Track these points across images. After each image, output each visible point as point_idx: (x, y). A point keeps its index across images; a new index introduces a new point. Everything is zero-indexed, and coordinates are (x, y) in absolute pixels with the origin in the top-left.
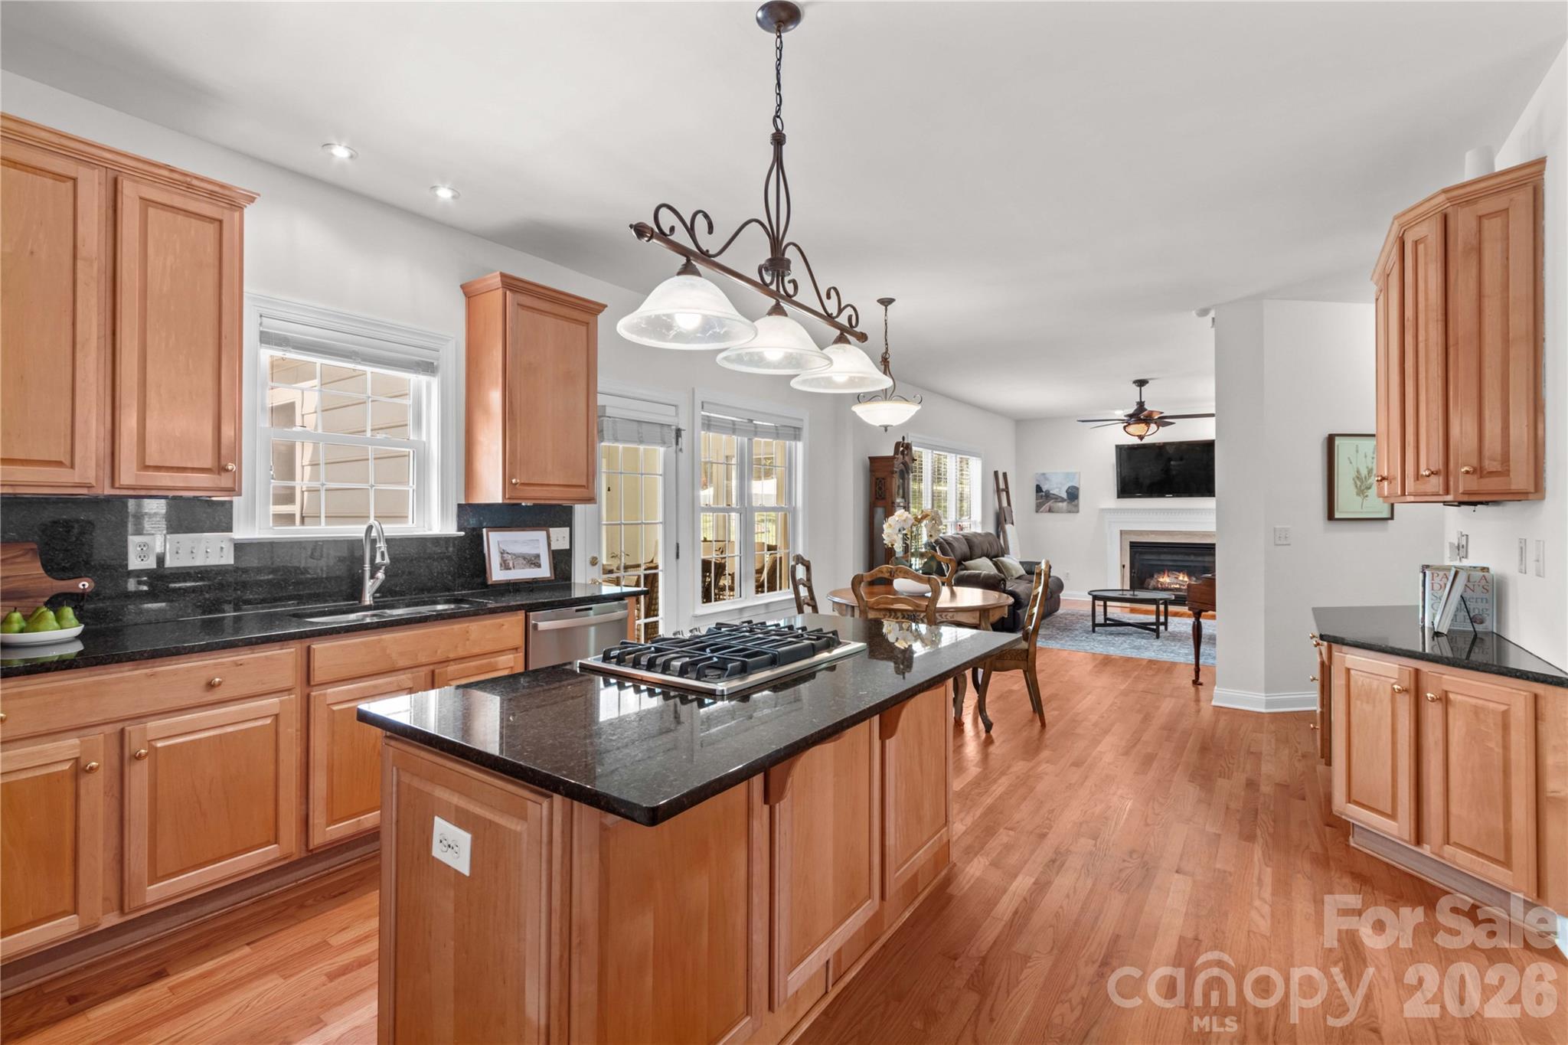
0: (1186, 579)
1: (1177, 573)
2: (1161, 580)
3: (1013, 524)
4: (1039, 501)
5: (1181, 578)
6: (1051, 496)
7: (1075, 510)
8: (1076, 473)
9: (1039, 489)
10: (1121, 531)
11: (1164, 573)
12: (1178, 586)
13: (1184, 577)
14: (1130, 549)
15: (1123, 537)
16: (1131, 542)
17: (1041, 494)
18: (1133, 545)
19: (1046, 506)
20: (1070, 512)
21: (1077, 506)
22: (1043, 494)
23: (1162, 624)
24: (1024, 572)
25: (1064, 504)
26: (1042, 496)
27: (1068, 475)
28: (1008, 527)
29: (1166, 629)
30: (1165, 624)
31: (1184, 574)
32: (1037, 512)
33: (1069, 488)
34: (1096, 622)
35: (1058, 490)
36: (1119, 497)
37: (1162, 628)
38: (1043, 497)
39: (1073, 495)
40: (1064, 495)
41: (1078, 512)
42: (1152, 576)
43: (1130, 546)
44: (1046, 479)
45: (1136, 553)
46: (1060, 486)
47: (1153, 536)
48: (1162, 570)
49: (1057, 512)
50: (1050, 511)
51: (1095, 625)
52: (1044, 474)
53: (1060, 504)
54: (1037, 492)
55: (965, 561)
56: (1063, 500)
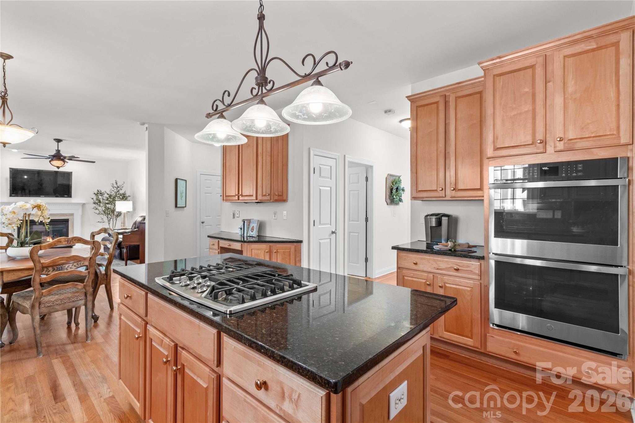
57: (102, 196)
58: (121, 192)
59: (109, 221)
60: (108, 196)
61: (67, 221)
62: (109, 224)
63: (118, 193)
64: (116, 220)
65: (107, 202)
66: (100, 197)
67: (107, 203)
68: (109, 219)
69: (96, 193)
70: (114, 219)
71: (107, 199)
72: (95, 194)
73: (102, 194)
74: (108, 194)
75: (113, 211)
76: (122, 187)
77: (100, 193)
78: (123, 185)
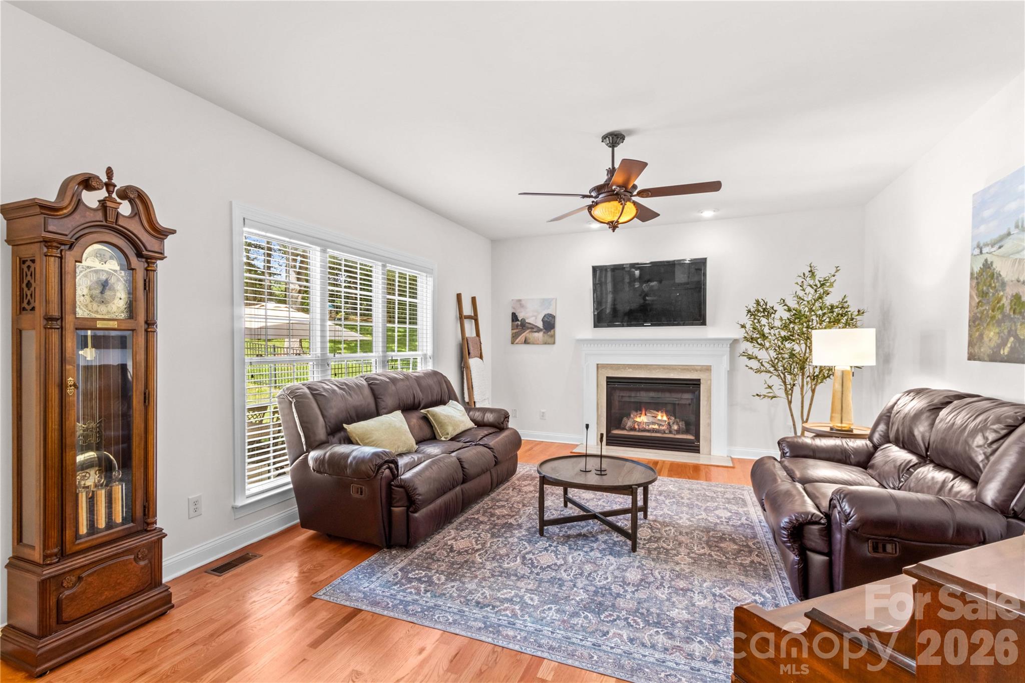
0: (665, 418)
1: (655, 412)
2: (638, 419)
3: (481, 357)
4: (515, 331)
5: (659, 417)
6: (527, 324)
7: (551, 341)
8: (553, 299)
9: (514, 317)
10: (598, 364)
11: (641, 410)
12: (656, 427)
13: (662, 416)
14: (607, 384)
15: (600, 371)
16: (607, 378)
17: (517, 323)
18: (610, 381)
19: (521, 338)
20: (545, 343)
21: (553, 336)
22: (519, 323)
23: (640, 510)
24: (472, 425)
25: (539, 335)
26: (517, 326)
27: (545, 302)
28: (473, 362)
29: (645, 517)
30: (645, 509)
31: (662, 412)
32: (512, 343)
33: (545, 316)
34: (546, 518)
35: (534, 318)
36: (595, 326)
37: (640, 515)
38: (519, 325)
39: (549, 324)
40: (540, 324)
41: (554, 343)
42: (628, 416)
43: (607, 382)
44: (522, 306)
45: (615, 389)
46: (535, 314)
47: (631, 370)
48: (639, 407)
49: (533, 344)
50: (526, 342)
51: (543, 523)
52: (520, 301)
53: (536, 335)
54: (513, 321)
55: (349, 423)
56: (539, 330)
57: (767, 317)
58: (829, 300)
59: (789, 392)
60: (786, 315)
61: (694, 385)
62: (790, 402)
63: (817, 305)
64: (813, 391)
65: (783, 333)
66: (764, 321)
67: (785, 339)
68: (789, 387)
69: (752, 310)
70: (807, 388)
71: (785, 327)
72: (749, 311)
73: (768, 312)
74: (789, 310)
75: (803, 363)
76: (831, 285)
77: (764, 310)
78: (832, 279)
